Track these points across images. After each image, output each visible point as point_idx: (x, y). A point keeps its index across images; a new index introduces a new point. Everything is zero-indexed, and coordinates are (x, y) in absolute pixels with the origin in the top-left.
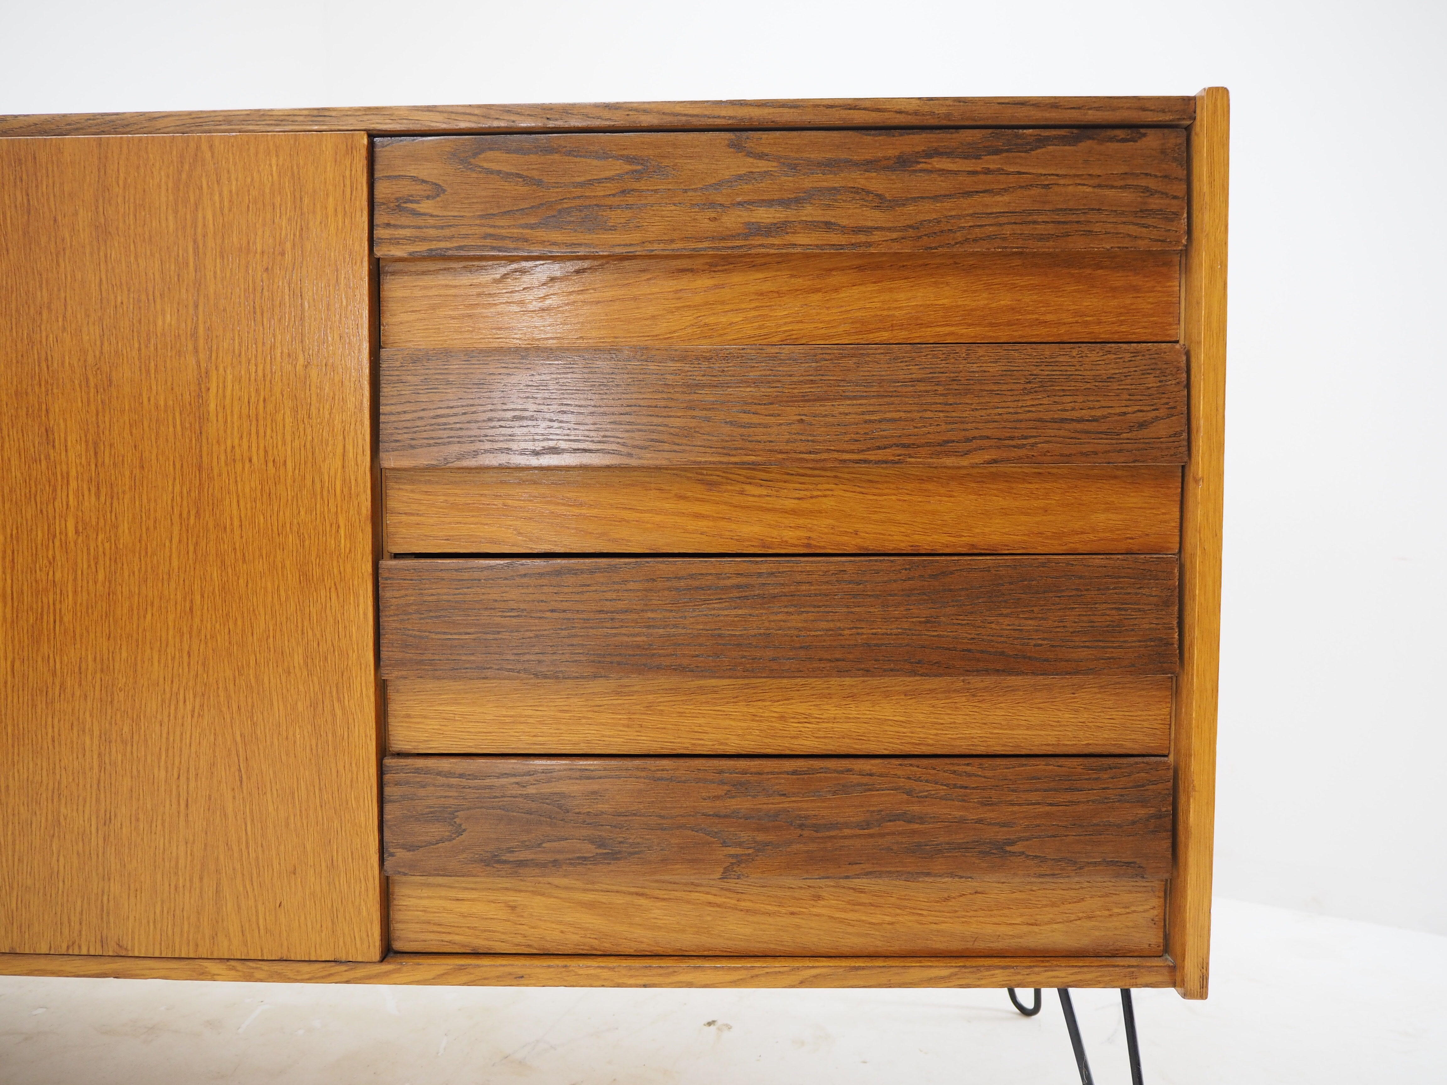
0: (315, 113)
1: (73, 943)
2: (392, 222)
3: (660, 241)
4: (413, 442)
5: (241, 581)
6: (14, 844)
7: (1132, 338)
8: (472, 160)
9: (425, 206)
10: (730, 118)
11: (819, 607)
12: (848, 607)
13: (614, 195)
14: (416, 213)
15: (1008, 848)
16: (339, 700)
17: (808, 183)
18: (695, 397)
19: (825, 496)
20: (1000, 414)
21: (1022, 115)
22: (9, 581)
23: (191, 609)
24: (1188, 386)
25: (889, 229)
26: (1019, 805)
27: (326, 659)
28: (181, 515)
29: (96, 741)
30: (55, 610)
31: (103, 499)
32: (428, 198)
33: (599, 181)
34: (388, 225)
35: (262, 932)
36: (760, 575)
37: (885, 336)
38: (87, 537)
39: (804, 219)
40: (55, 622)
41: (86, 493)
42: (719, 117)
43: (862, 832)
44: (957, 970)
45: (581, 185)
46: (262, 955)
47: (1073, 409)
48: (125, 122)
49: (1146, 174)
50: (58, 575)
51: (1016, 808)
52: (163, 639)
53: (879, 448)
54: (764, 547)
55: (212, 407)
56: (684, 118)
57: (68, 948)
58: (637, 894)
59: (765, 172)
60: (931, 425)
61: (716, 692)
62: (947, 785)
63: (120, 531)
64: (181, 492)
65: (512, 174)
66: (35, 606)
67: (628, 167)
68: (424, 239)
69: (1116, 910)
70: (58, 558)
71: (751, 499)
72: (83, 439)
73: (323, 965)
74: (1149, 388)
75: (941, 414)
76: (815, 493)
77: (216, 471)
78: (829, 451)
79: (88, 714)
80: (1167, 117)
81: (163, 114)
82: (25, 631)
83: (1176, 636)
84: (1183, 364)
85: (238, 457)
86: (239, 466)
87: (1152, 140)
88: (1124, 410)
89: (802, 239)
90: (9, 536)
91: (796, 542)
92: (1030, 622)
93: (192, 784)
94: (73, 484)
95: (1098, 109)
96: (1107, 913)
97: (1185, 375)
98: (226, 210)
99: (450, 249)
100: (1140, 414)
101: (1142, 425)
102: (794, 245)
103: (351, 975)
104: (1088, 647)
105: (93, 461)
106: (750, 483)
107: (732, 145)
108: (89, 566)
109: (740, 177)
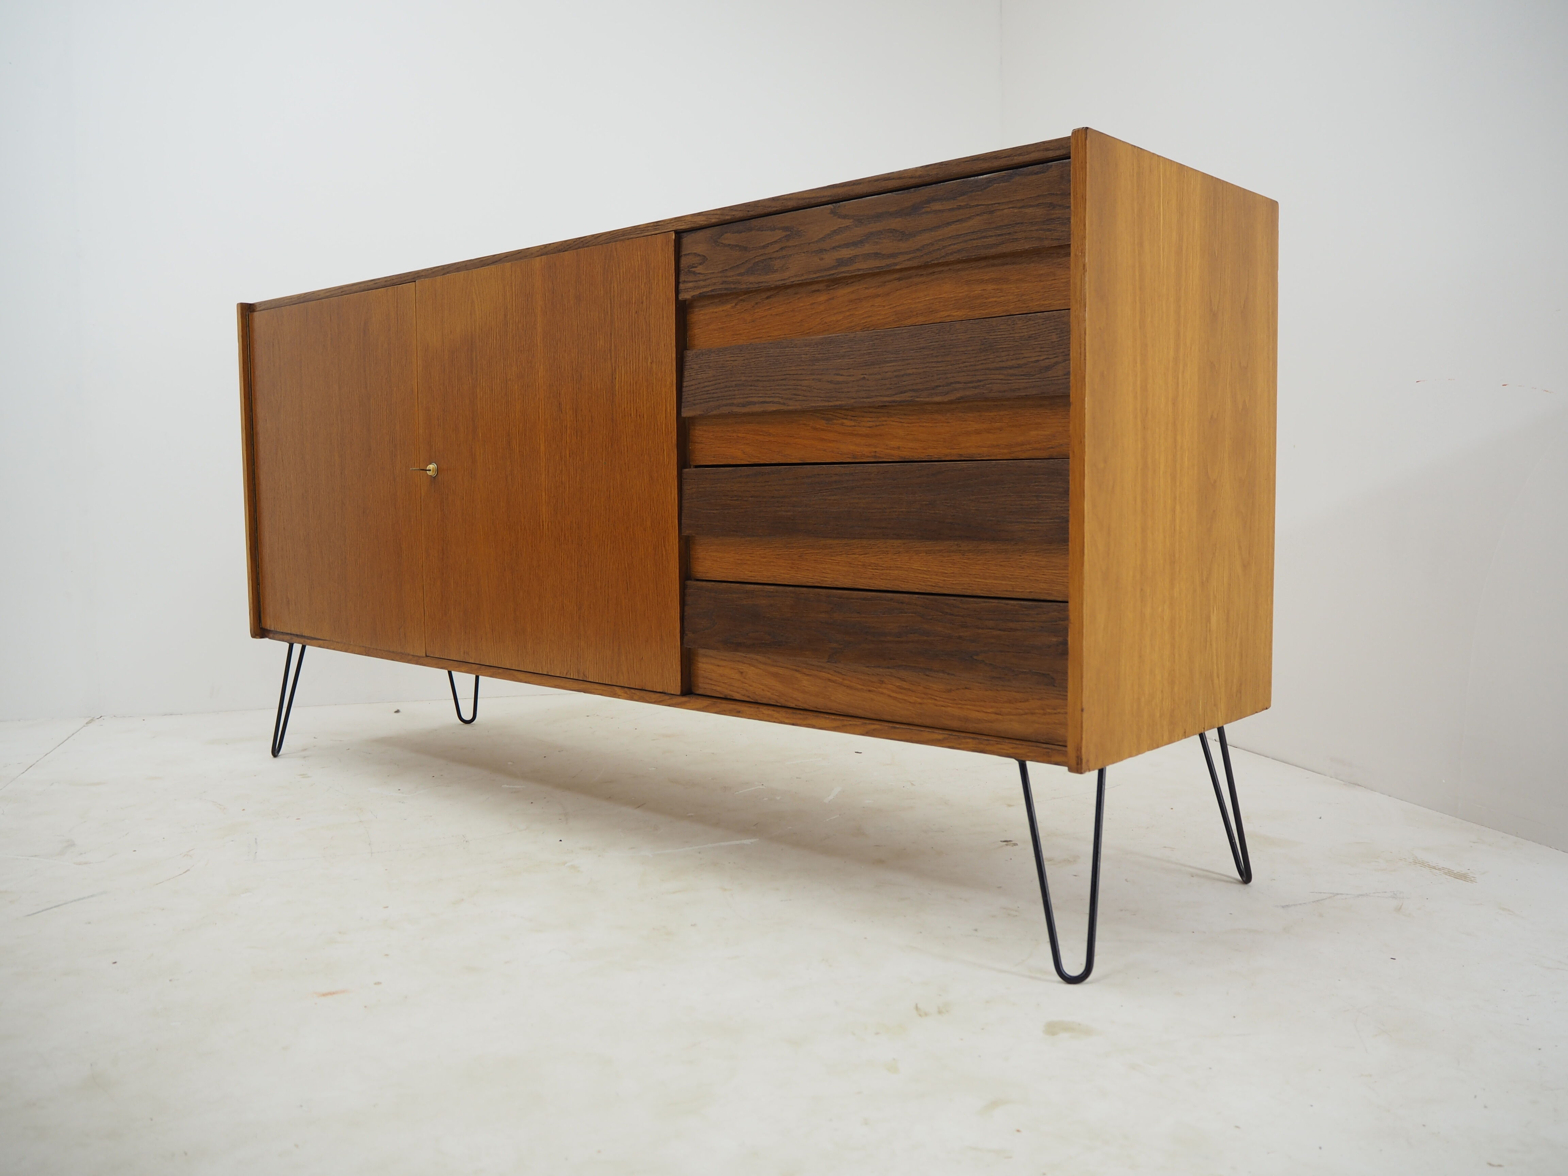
0: (655, 224)
1: (568, 672)
2: (686, 280)
4: (694, 402)
5: (628, 480)
8: (718, 240)
9: (699, 269)
10: (829, 196)
11: (875, 494)
12: (890, 494)
13: (777, 251)
14: (694, 273)
15: (975, 657)
16: (664, 546)
17: (867, 230)
18: (815, 367)
19: (883, 425)
20: (966, 367)
25: (906, 253)
26: (982, 628)
27: (659, 523)
28: (606, 445)
32: (700, 264)
33: (771, 244)
34: (683, 282)
35: (636, 673)
39: (864, 252)
42: (824, 196)
43: (898, 639)
44: (946, 736)
45: (764, 247)
46: (635, 686)
47: (1007, 360)
48: (588, 241)
51: (980, 631)
54: (854, 458)
55: (617, 388)
56: (807, 200)
57: (566, 674)
58: (794, 670)
59: (847, 226)
60: (929, 376)
61: (831, 548)
64: (606, 434)
65: (735, 245)
67: (784, 233)
68: (699, 288)
69: (1048, 711)
71: (847, 428)
73: (659, 695)
75: (934, 369)
76: (878, 424)
77: (618, 422)
78: (876, 396)
81: (600, 234)
85: (626, 414)
86: (627, 419)
88: (1037, 358)
89: (863, 265)
91: (869, 455)
92: (987, 504)
95: (1020, 155)
96: (1042, 711)
98: (622, 282)
99: (708, 292)
100: (1047, 361)
102: (859, 270)
103: (670, 701)
104: (1019, 522)
106: (846, 419)
107: (833, 212)
108: (574, 474)
109: (835, 231)
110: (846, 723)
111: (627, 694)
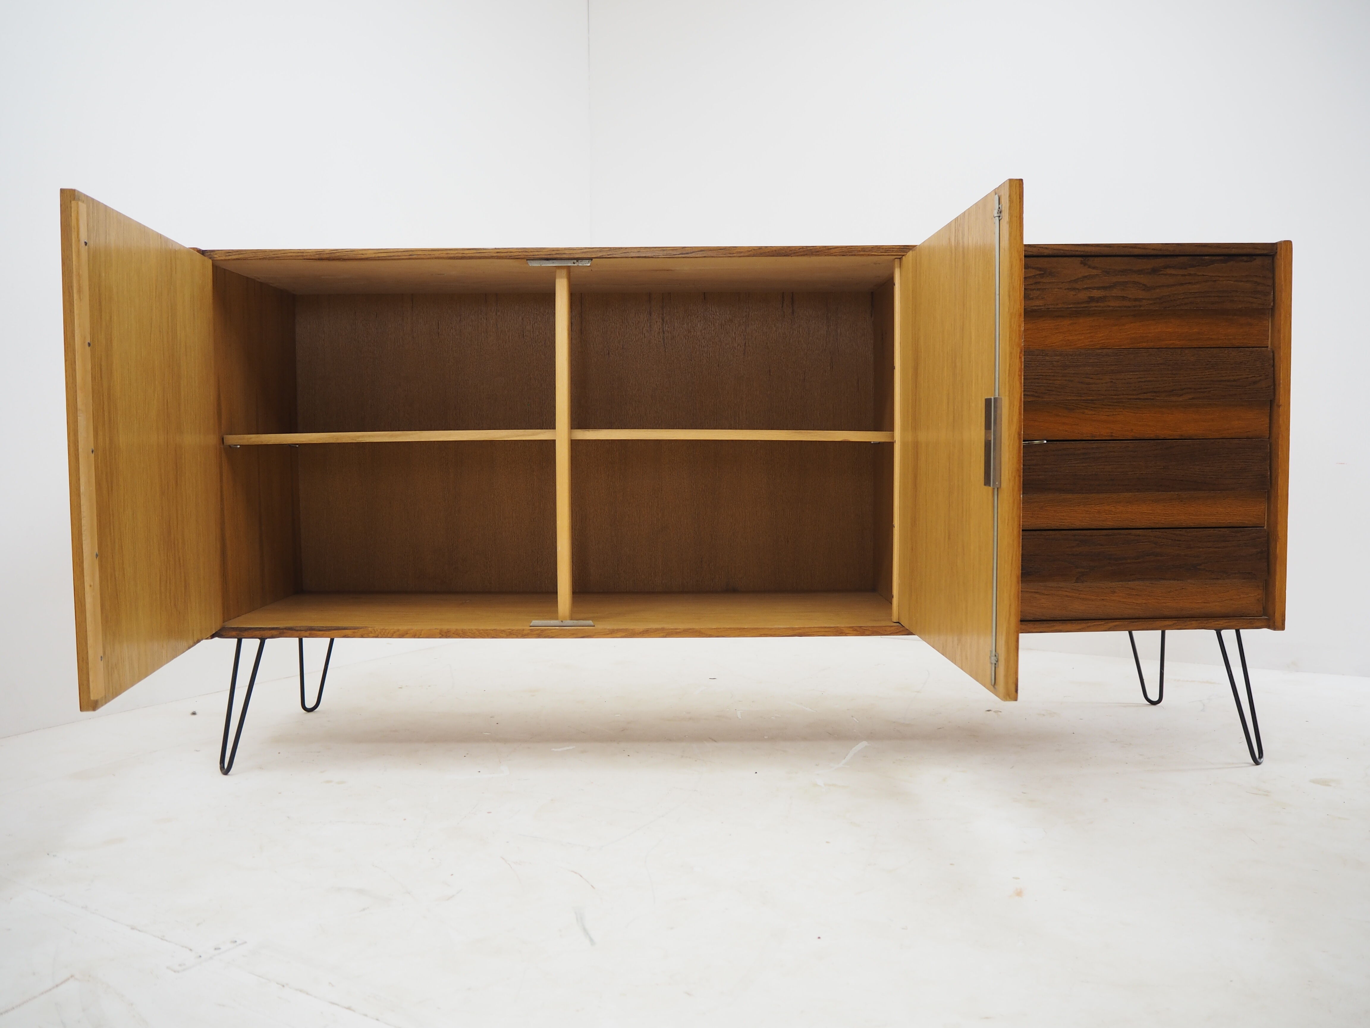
0: (903, 247)
3: (1052, 304)
7: (1249, 345)
10: (1082, 251)
11: (1118, 462)
12: (1130, 462)
15: (1198, 567)
17: (1114, 279)
18: (1066, 371)
19: (1119, 414)
20: (1195, 378)
21: (1205, 251)
24: (1273, 366)
25: (1148, 299)
26: (1203, 548)
36: (1093, 448)
37: (1144, 345)
39: (1113, 295)
42: (1077, 251)
43: (1136, 561)
44: (1176, 621)
47: (1226, 376)
48: (817, 250)
49: (1256, 276)
51: (1201, 549)
53: (1145, 393)
54: (1092, 437)
56: (1062, 252)
58: (1035, 592)
59: (1096, 274)
60: (1166, 383)
61: (1071, 501)
62: (1172, 540)
67: (1039, 272)
69: (1242, 596)
71: (1087, 416)
74: (1257, 367)
75: (1171, 379)
76: (1115, 413)
78: (1123, 394)
80: (1265, 252)
81: (834, 247)
83: (1269, 473)
84: (1271, 356)
87: (1258, 261)
88: (1247, 376)
89: (1112, 304)
91: (1107, 435)
92: (1208, 468)
95: (1236, 248)
96: (1239, 597)
97: (1272, 361)
100: (1254, 378)
101: (1255, 383)
102: (1109, 306)
104: (1232, 478)
106: (1087, 409)
107: (1082, 263)
109: (1085, 277)
110: (1089, 624)
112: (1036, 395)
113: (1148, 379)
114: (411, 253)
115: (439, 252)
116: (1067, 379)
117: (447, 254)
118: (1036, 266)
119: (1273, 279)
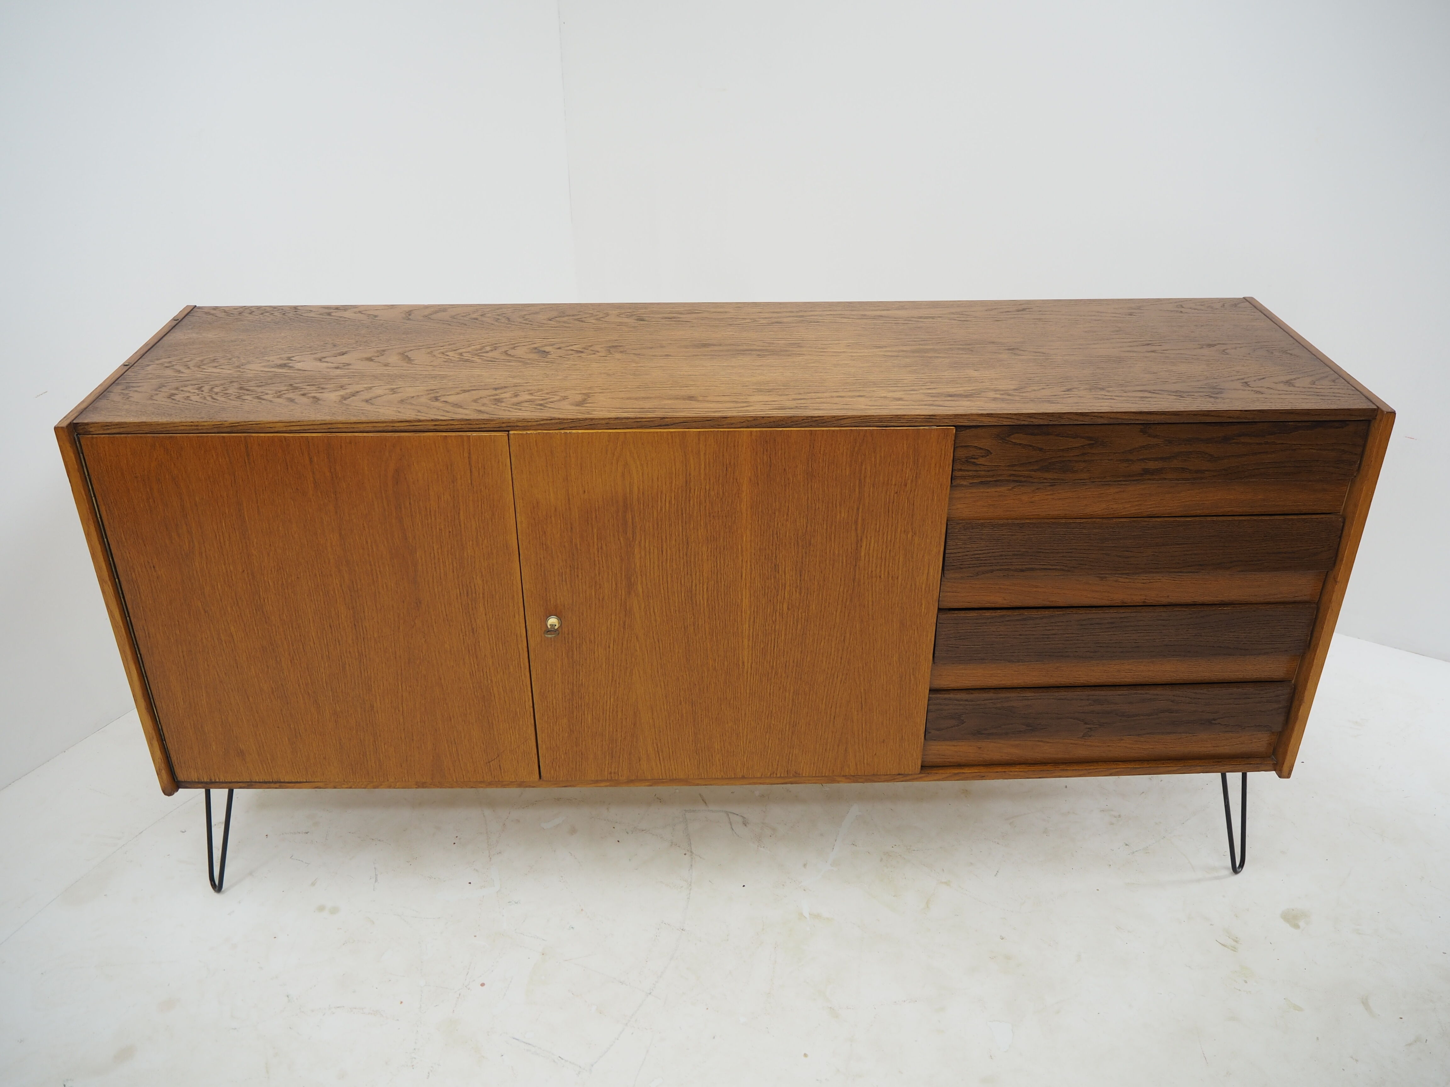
0: (928, 417)
1: (773, 773)
2: (963, 468)
4: (961, 566)
5: (870, 627)
6: (747, 736)
7: (1318, 512)
8: (1007, 439)
9: (981, 461)
10: (1144, 419)
14: (975, 464)
16: (913, 675)
17: (1177, 449)
22: (751, 630)
23: (844, 640)
24: (1340, 537)
26: (1222, 705)
27: (909, 658)
28: (842, 601)
29: (791, 694)
30: (774, 642)
31: (803, 595)
32: (982, 457)
33: (1072, 449)
34: (961, 470)
35: (865, 765)
37: (1199, 512)
38: (794, 611)
40: (774, 647)
41: (794, 592)
42: (1138, 419)
43: (1148, 717)
45: (1063, 450)
46: (864, 773)
48: (826, 421)
49: (1344, 444)
50: (777, 627)
52: (829, 652)
54: (1123, 603)
55: (863, 554)
57: (771, 774)
58: (1040, 741)
59: (1156, 444)
60: (1215, 556)
63: (811, 608)
64: (844, 591)
65: (1027, 445)
66: (764, 640)
67: (1087, 442)
68: (979, 477)
70: (778, 619)
71: (1120, 583)
72: (794, 569)
73: (892, 776)
74: (1321, 538)
76: (1152, 581)
77: (862, 582)
79: (788, 683)
80: (1361, 418)
81: (844, 417)
82: (759, 650)
83: (1309, 638)
84: (1340, 526)
85: (874, 575)
86: (874, 579)
87: (1351, 428)
88: (1308, 548)
89: (1169, 476)
90: (752, 611)
91: (1138, 601)
92: (1244, 634)
93: (838, 710)
94: (788, 588)
97: (1340, 531)
98: (878, 465)
100: (1315, 549)
101: (1315, 554)
102: (1165, 480)
103: (905, 778)
104: (1268, 644)
105: (799, 578)
107: (1141, 432)
108: (794, 623)
109: (1143, 447)
111: (850, 779)
112: (1067, 568)
113: (1195, 552)
114: (329, 426)
115: (364, 425)
116: (1104, 552)
117: (374, 427)
118: (1087, 435)
119: (1364, 446)
